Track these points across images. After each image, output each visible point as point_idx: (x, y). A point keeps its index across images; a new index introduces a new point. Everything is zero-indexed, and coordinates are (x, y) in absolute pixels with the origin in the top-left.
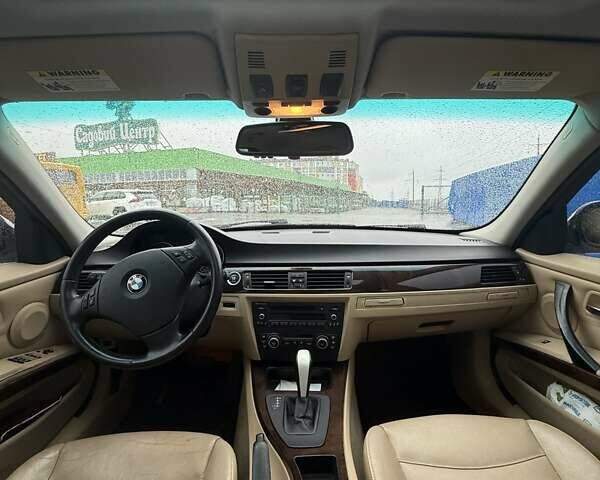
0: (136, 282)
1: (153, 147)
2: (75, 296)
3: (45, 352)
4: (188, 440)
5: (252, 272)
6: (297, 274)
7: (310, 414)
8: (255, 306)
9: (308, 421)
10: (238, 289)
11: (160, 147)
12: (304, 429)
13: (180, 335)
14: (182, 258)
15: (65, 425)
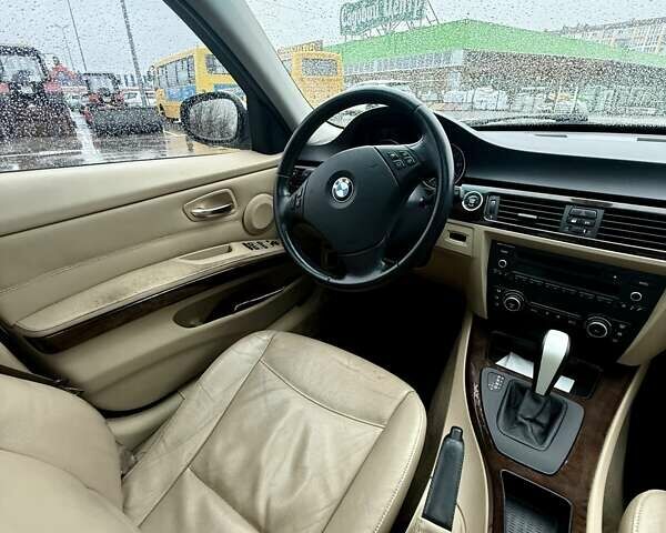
0: (341, 187)
1: (417, 24)
2: (286, 193)
3: (272, 244)
4: (379, 378)
5: (502, 195)
6: (583, 212)
7: (544, 420)
8: (496, 246)
9: (537, 429)
10: (475, 217)
11: (425, 22)
12: (527, 437)
13: (384, 264)
14: (400, 162)
15: (288, 311)
